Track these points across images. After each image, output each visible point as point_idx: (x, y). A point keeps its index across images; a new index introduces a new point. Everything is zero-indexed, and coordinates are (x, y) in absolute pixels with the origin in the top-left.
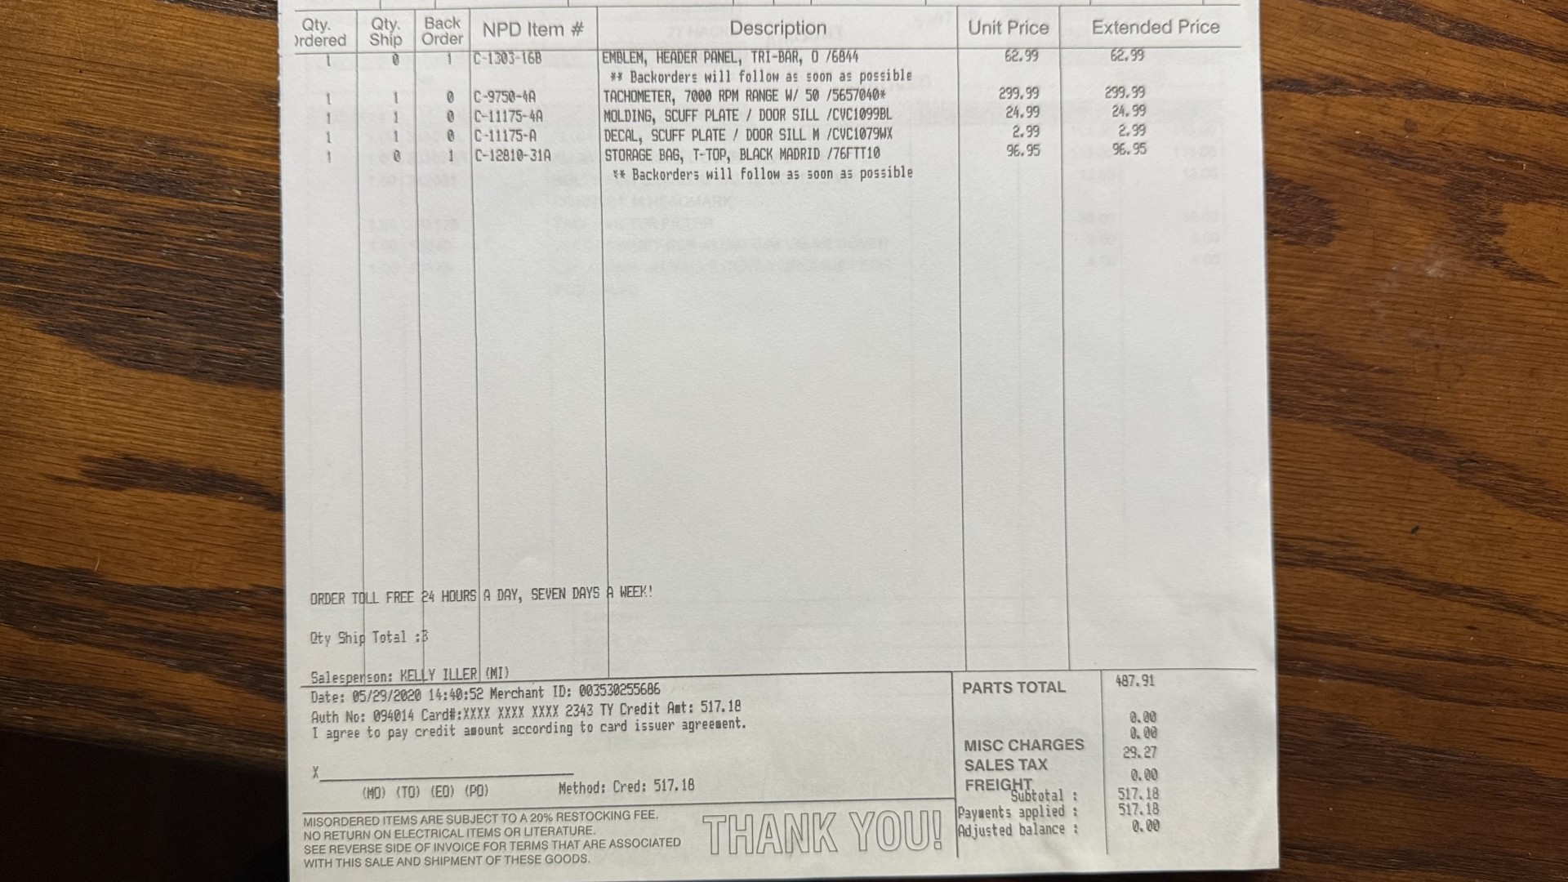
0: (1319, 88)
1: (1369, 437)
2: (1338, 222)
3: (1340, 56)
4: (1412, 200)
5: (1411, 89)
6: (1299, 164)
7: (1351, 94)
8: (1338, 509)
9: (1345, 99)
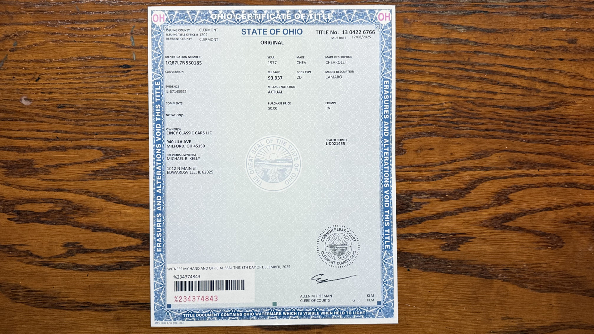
0: (554, 209)
1: (579, 294)
2: (564, 242)
3: (558, 200)
4: (583, 233)
5: (578, 205)
6: (552, 229)
7: (562, 209)
8: (575, 313)
9: (561, 210)
